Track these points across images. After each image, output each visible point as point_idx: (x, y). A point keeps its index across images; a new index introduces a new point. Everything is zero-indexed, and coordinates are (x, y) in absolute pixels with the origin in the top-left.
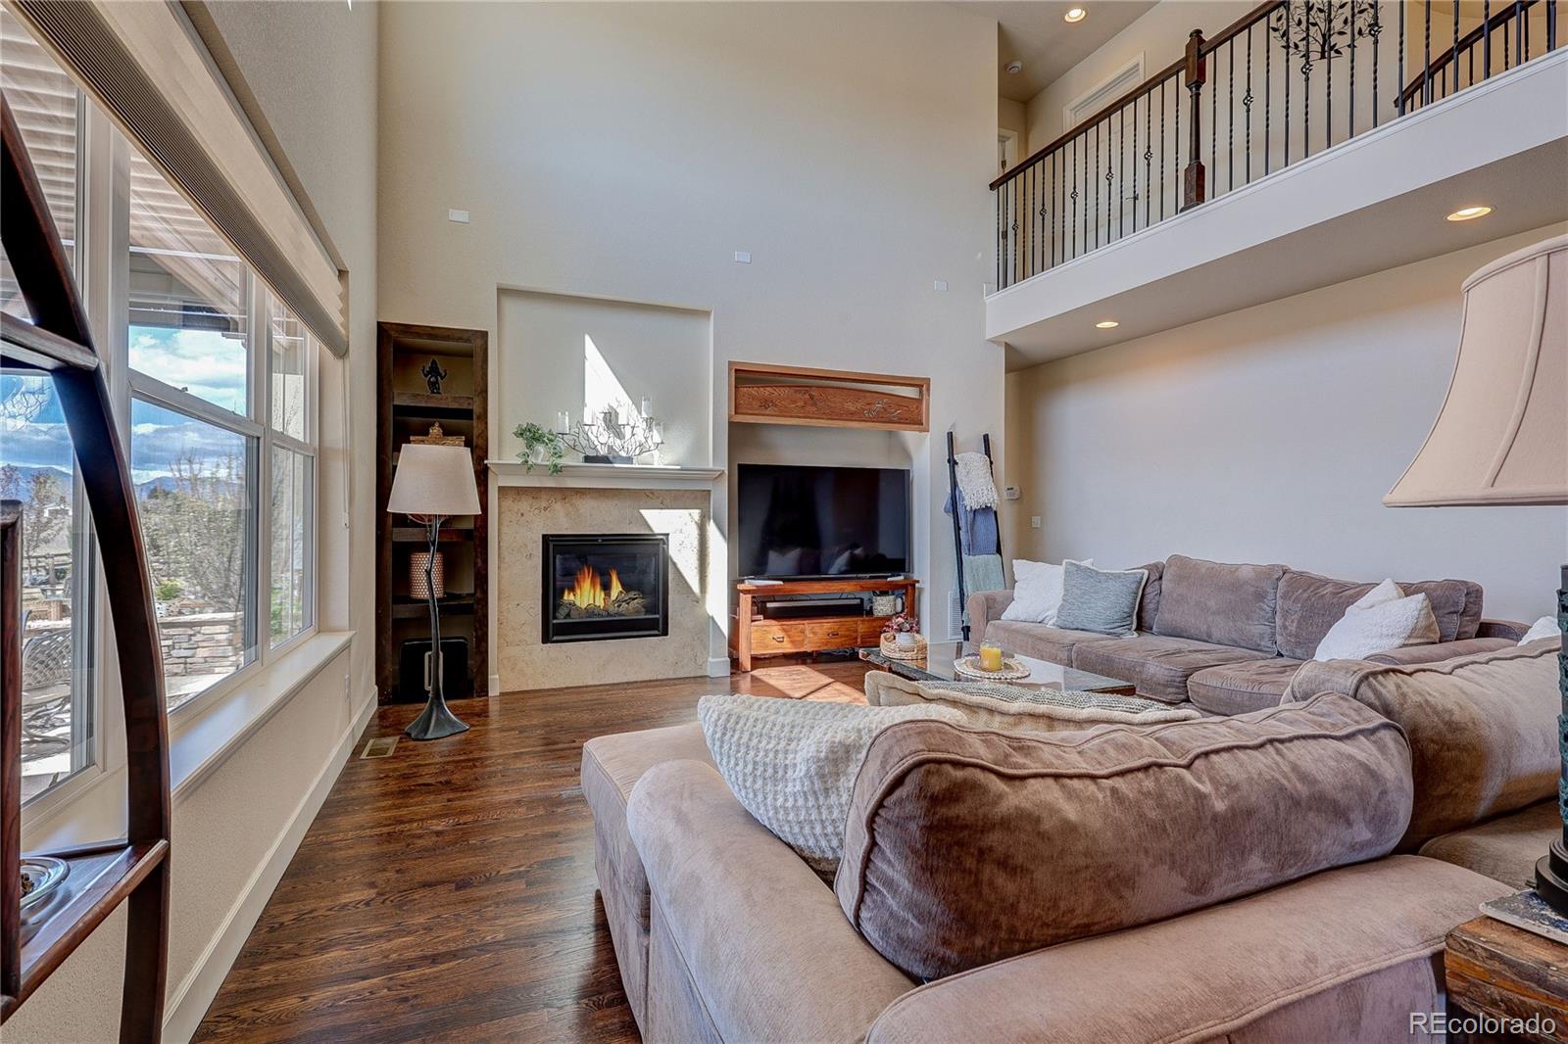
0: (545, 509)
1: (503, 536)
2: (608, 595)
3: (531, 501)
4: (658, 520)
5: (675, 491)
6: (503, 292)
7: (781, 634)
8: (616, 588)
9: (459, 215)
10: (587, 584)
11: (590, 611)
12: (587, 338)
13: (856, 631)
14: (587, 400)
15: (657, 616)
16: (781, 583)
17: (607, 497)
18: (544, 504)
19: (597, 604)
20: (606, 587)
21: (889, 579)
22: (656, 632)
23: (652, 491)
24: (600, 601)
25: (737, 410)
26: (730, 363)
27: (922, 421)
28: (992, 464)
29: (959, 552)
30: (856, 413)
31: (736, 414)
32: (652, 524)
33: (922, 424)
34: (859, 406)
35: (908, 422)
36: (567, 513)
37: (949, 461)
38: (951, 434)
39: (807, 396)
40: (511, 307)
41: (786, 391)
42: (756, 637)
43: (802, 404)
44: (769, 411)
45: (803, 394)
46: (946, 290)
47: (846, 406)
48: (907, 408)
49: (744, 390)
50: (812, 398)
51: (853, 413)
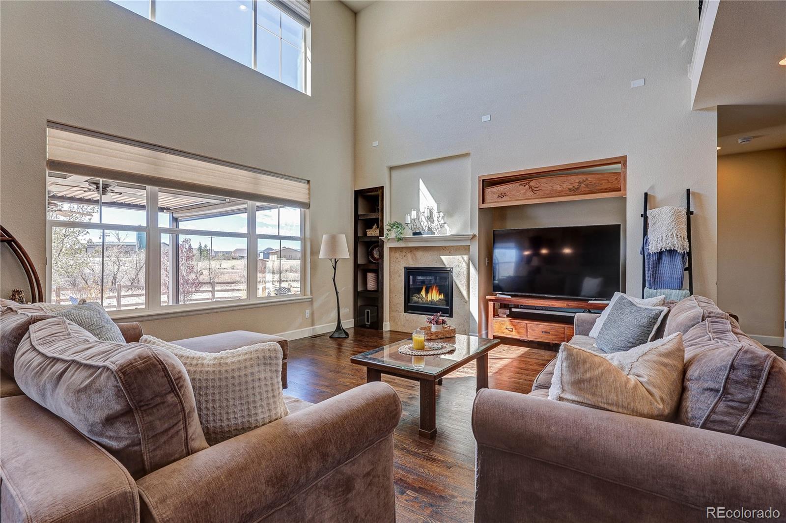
0: (405, 256)
1: (391, 267)
3: (400, 253)
4: (447, 260)
5: (455, 247)
6: (391, 169)
7: (510, 327)
9: (375, 144)
12: (421, 181)
13: (564, 333)
15: (448, 307)
16: (510, 297)
17: (427, 250)
18: (404, 254)
21: (590, 302)
22: (448, 315)
23: (445, 247)
25: (483, 202)
26: (479, 177)
27: (621, 188)
28: (692, 213)
29: (644, 286)
30: (562, 191)
31: (483, 203)
32: (446, 263)
33: (620, 190)
34: (565, 186)
35: (607, 190)
36: (412, 258)
37: (642, 216)
38: (646, 194)
39: (527, 186)
40: (395, 174)
41: (514, 186)
42: (496, 326)
43: (524, 191)
44: (504, 199)
45: (525, 186)
46: (643, 84)
47: (555, 188)
48: (607, 181)
49: (489, 190)
50: (530, 187)
51: (560, 192)
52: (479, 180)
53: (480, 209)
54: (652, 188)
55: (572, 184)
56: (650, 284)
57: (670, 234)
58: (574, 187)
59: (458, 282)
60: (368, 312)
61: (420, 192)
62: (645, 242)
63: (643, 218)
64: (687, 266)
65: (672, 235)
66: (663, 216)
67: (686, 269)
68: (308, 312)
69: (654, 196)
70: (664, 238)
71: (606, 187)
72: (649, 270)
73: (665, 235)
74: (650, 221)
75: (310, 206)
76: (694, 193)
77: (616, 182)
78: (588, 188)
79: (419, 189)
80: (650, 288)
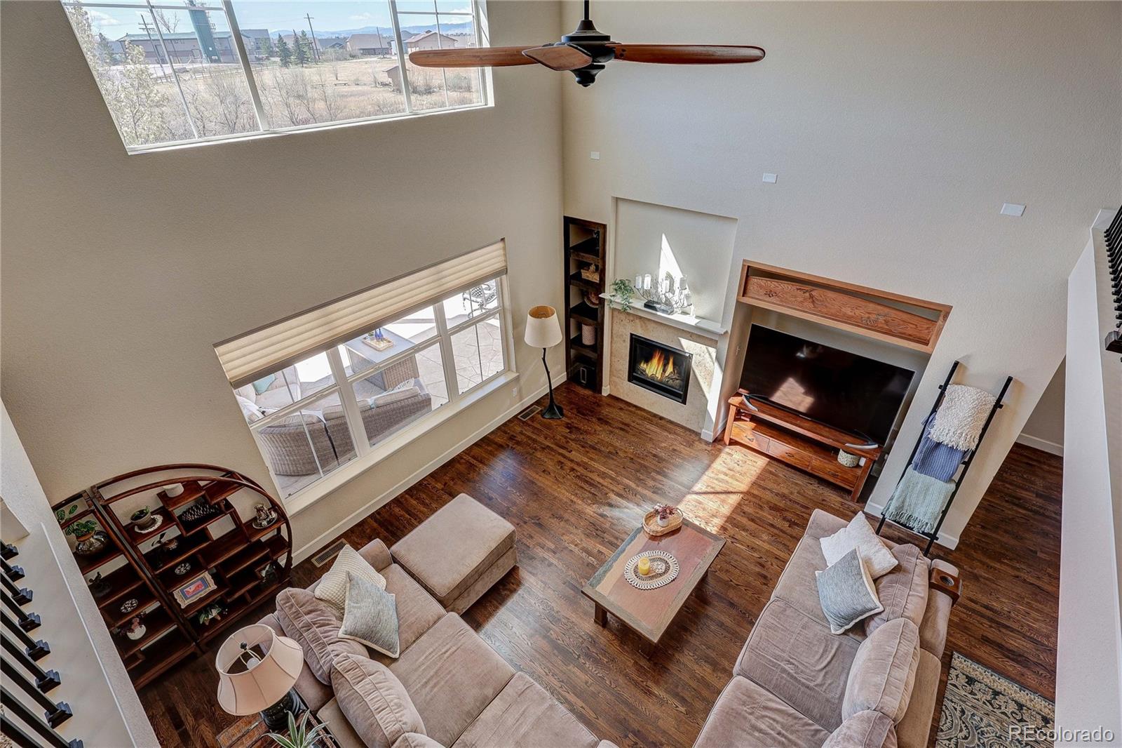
0: (632, 322)
2: (664, 371)
3: (625, 316)
4: (688, 346)
5: (698, 335)
6: (617, 200)
7: (751, 436)
8: (670, 368)
9: (595, 156)
10: (655, 361)
11: (653, 377)
12: (664, 237)
13: (810, 462)
14: (661, 265)
15: (682, 393)
18: (631, 319)
19: (657, 375)
20: (665, 365)
22: (680, 401)
23: (687, 333)
24: (659, 376)
25: (744, 294)
26: (744, 260)
27: (929, 341)
28: (1001, 406)
29: (910, 463)
30: (853, 317)
31: (743, 296)
32: (685, 347)
33: (927, 344)
34: (858, 312)
35: (911, 338)
36: (642, 327)
37: (940, 387)
38: (956, 364)
39: (807, 294)
40: (623, 208)
41: (790, 287)
42: (735, 431)
43: (802, 299)
44: (772, 299)
45: (804, 293)
46: (1020, 215)
47: (843, 310)
48: (914, 327)
49: (755, 280)
50: (811, 297)
51: (850, 317)
52: (744, 265)
53: (738, 302)
54: (968, 357)
55: (869, 313)
56: (916, 466)
57: (959, 432)
58: (869, 318)
59: (696, 371)
60: (583, 371)
61: (662, 252)
62: (930, 420)
63: (940, 390)
64: (966, 460)
65: (962, 433)
66: (962, 403)
67: (964, 463)
68: (515, 390)
69: (965, 368)
70: (951, 434)
71: (910, 333)
72: (921, 452)
73: (953, 430)
74: (946, 400)
75: (507, 272)
76: (1017, 381)
77: (927, 331)
78: (887, 325)
79: (661, 248)
80: (915, 469)
